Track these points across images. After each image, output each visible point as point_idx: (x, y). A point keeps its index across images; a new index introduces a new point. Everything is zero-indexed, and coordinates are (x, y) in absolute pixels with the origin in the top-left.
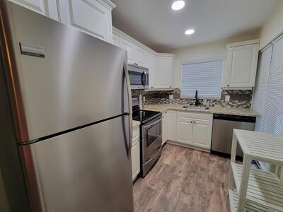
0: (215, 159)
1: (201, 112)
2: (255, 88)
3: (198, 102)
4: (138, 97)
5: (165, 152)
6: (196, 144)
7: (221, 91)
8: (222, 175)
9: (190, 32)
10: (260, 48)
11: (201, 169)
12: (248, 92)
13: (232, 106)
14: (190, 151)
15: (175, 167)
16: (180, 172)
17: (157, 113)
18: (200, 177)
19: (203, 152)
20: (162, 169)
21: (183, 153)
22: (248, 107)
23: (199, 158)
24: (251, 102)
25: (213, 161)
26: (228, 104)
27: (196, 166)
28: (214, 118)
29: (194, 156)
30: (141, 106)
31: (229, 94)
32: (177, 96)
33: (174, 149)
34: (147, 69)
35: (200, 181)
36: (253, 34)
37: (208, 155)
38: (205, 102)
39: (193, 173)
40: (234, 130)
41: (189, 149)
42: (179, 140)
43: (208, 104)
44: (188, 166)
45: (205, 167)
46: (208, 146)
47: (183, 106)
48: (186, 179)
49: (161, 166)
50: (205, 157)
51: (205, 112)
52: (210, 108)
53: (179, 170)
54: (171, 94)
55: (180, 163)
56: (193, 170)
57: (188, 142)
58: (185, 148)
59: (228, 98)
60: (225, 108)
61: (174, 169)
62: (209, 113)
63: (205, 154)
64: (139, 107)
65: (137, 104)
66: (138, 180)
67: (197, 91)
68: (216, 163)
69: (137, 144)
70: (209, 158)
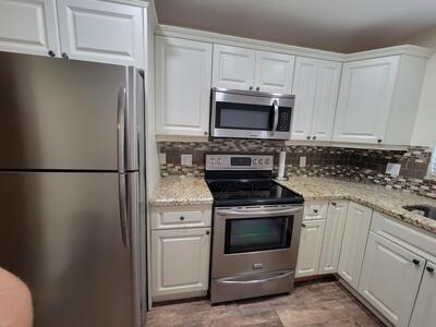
4: (276, 155)
5: (308, 296)
34: (292, 97)
42: (366, 293)
64: (276, 176)
65: (269, 167)
66: (203, 302)
69: (201, 236)
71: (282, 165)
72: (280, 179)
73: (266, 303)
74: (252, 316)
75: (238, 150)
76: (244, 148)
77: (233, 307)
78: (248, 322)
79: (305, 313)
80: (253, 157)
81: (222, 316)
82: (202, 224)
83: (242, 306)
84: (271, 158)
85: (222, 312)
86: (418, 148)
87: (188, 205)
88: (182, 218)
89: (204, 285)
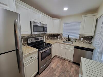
0: (74, 66)
2: (94, 36)
3: (69, 40)
5: (53, 61)
7: (79, 35)
8: (76, 75)
11: (67, 71)
12: (91, 37)
13: (83, 43)
15: (56, 69)
17: (50, 44)
18: (66, 76)
19: (70, 62)
20: (49, 70)
21: (61, 62)
22: (90, 44)
23: (67, 65)
24: (92, 41)
26: (82, 41)
27: (65, 69)
29: (65, 64)
31: (83, 37)
32: (61, 37)
33: (58, 59)
34: (47, 25)
37: (72, 63)
38: (72, 40)
39: (63, 73)
40: (82, 58)
42: (60, 56)
43: (73, 41)
44: (61, 69)
45: (69, 70)
46: (71, 59)
47: (63, 41)
49: (49, 68)
51: (71, 45)
52: (74, 43)
53: (57, 71)
54: (59, 36)
55: (58, 67)
56: (63, 71)
58: (63, 59)
59: (82, 39)
60: (80, 43)
61: (54, 71)
62: (73, 45)
65: (42, 39)
66: (37, 76)
67: (69, 35)
68: (74, 68)
69: (35, 60)
70: (71, 65)
71: (44, 38)
72: (44, 41)
73: (49, 66)
74: (48, 70)
75: (35, 36)
77: (44, 71)
78: (48, 72)
79: (55, 63)
80: (39, 38)
81: (43, 75)
82: (36, 57)
83: (45, 70)
84: (42, 37)
85: (42, 74)
86: (61, 34)
87: (33, 53)
88: (31, 57)
89: (37, 72)
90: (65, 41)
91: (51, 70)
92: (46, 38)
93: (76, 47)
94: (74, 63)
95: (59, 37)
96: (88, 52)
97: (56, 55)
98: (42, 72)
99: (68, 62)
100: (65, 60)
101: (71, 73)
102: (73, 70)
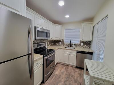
0: (77, 70)
1: (72, 50)
2: (92, 40)
3: (71, 45)
4: (45, 43)
5: (57, 68)
6: (70, 64)
7: (80, 41)
8: (80, 78)
9: (67, 16)
10: (93, 25)
11: (72, 76)
12: (89, 42)
13: (84, 47)
14: (67, 67)
16: (62, 78)
17: (53, 50)
18: (71, 80)
19: (73, 67)
20: (54, 77)
21: (65, 68)
22: (89, 48)
23: (71, 70)
24: (91, 46)
25: (77, 71)
26: (82, 46)
27: (70, 74)
28: (77, 52)
29: (69, 69)
30: (46, 47)
31: (83, 42)
32: (63, 42)
33: (61, 66)
34: (49, 31)
35: (71, 82)
36: (90, 20)
37: (75, 68)
38: (73, 46)
39: (68, 79)
41: (67, 66)
42: (63, 62)
43: (75, 46)
44: (66, 75)
45: (73, 75)
46: (74, 64)
47: (65, 47)
48: (65, 82)
49: (54, 76)
50: (73, 69)
51: (73, 50)
52: (76, 48)
54: (60, 41)
55: (63, 73)
56: (68, 76)
57: (67, 63)
58: (65, 65)
59: (82, 44)
60: (81, 48)
61: (59, 77)
62: (75, 50)
63: (73, 68)
64: (45, 47)
65: (44, 46)
67: (70, 41)
68: (78, 72)
69: (41, 67)
70: (75, 70)
71: (46, 45)
72: (46, 48)
73: (53, 74)
75: (37, 42)
76: (38, 42)
78: (53, 79)
79: (58, 70)
80: (41, 44)
83: (50, 78)
85: (47, 82)
86: (63, 39)
87: (39, 59)
88: (37, 64)
89: (41, 80)
90: (67, 46)
91: (55, 77)
92: (47, 44)
93: (78, 52)
94: (77, 67)
95: (60, 43)
96: (88, 55)
97: (58, 62)
98: (47, 80)
99: (71, 67)
100: (68, 66)
101: (76, 77)
102: (76, 74)
